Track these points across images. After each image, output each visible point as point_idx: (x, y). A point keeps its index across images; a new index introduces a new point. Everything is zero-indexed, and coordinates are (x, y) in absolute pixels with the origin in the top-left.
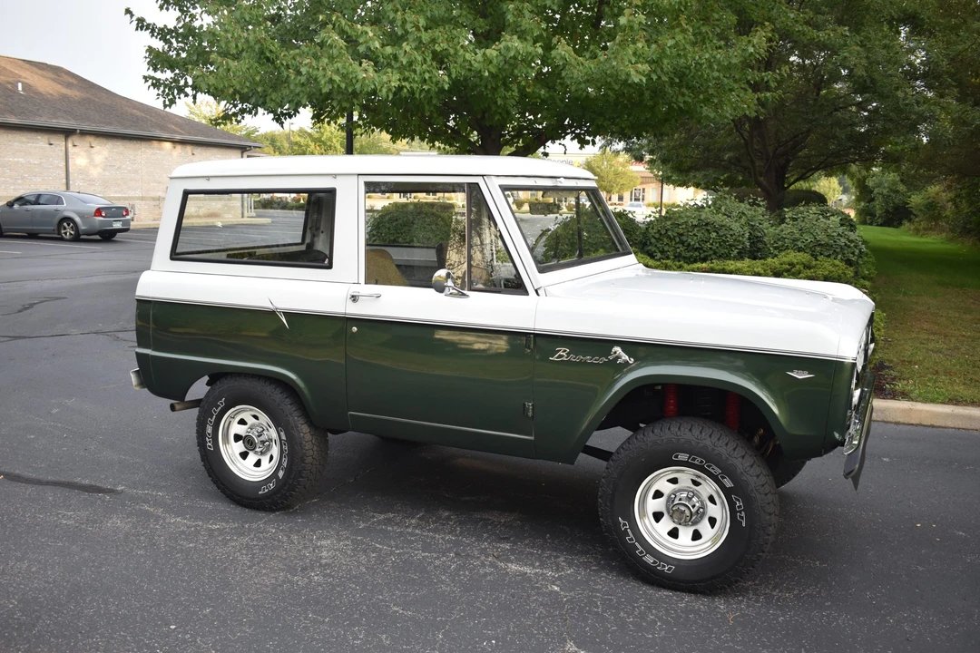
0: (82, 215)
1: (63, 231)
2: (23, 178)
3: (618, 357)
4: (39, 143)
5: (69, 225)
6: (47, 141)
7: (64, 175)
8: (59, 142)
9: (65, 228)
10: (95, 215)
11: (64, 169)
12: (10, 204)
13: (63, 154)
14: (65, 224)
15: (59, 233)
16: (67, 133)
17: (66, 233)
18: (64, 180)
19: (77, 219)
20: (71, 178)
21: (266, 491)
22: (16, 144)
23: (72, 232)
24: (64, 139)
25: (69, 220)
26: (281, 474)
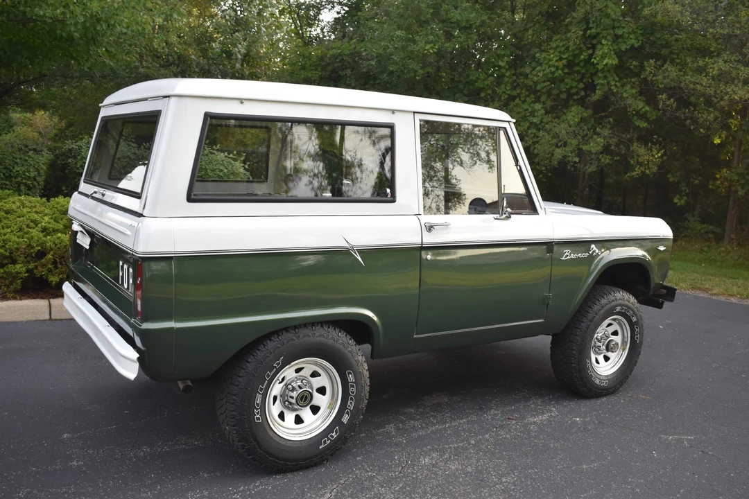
3: (594, 251)
21: (328, 442)
26: (345, 419)
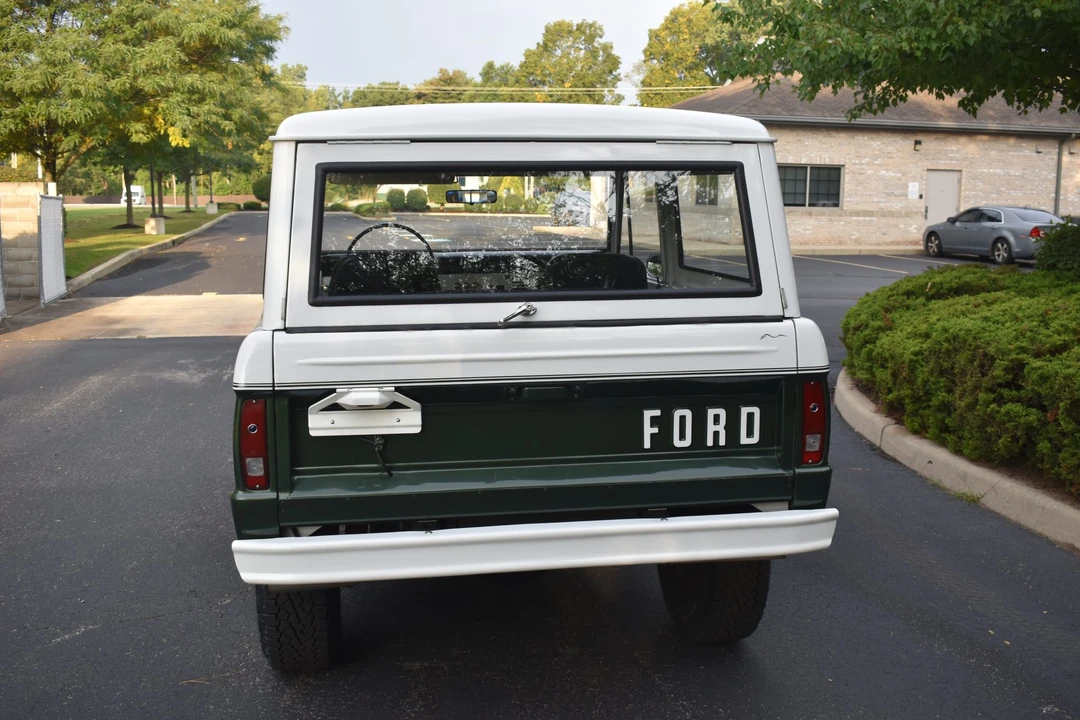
0: (1014, 233)
1: (996, 253)
2: (999, 192)
4: (1026, 151)
5: (1003, 245)
6: (1034, 148)
7: (1053, 189)
8: (1050, 151)
9: (999, 250)
10: (1031, 235)
11: (1055, 182)
12: (952, 221)
13: (1054, 163)
14: (999, 245)
15: (993, 255)
16: (1062, 139)
17: (999, 255)
18: (1053, 195)
19: (1012, 239)
20: (1062, 192)
22: (993, 153)
23: (1005, 255)
24: (1057, 146)
25: (1002, 239)
